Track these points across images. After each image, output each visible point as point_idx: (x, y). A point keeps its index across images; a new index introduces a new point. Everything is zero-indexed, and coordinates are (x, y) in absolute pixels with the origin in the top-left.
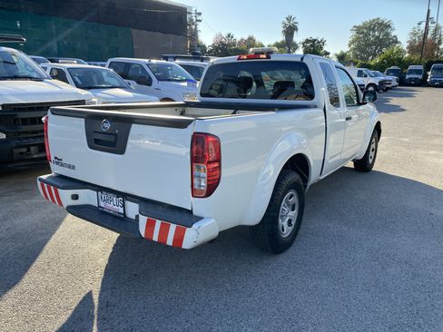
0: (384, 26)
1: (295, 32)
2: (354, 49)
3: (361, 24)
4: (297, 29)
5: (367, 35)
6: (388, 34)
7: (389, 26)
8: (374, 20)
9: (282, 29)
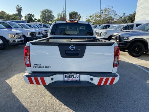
0: (50, 12)
1: (21, 11)
2: (42, 18)
3: (43, 10)
4: (22, 10)
5: (45, 14)
6: (51, 14)
7: (51, 12)
8: (47, 10)
9: (16, 9)
